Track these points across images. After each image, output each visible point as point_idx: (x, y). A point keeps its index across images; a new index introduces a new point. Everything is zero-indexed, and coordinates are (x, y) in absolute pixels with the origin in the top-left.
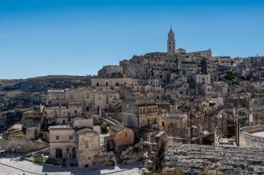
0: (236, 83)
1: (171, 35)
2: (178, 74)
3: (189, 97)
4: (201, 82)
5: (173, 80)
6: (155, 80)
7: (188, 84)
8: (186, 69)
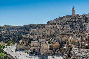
1: (73, 9)
2: (76, 23)
3: (80, 31)
4: (85, 26)
5: (74, 25)
6: (67, 25)
7: (80, 27)
8: (79, 21)
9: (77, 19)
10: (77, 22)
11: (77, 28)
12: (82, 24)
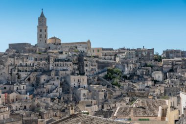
0: (117, 84)
2: (50, 75)
4: (76, 85)
5: (43, 84)
6: (22, 86)
7: (61, 89)
8: (59, 68)
9: (51, 61)
10: (53, 73)
11: (51, 95)
12: (67, 80)
